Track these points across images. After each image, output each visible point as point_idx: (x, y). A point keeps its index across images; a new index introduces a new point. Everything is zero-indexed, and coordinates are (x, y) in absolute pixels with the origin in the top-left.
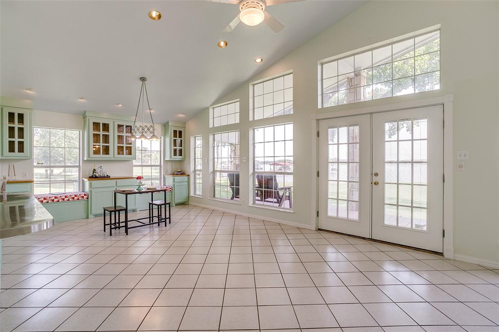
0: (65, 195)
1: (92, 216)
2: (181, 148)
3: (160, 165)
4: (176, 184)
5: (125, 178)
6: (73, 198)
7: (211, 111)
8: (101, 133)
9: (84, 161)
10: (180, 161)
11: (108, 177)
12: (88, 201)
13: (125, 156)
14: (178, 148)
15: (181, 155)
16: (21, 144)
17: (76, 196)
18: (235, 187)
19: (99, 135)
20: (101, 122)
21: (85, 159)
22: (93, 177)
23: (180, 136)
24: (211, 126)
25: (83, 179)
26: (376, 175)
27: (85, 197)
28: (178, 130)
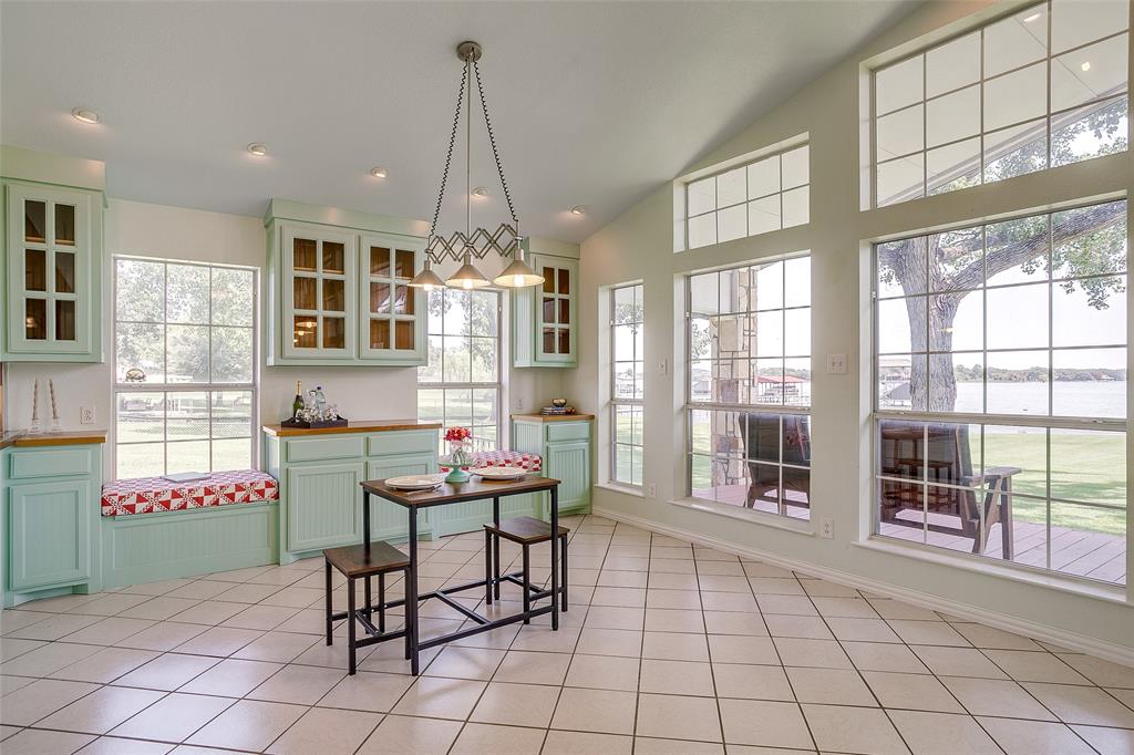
0: (207, 484)
1: (292, 559)
2: (565, 326)
3: (500, 383)
4: (553, 447)
5: (393, 428)
6: (231, 496)
7: (678, 193)
8: (321, 274)
9: (268, 370)
10: (562, 372)
11: (338, 425)
12: (278, 504)
13: (393, 354)
14: (557, 326)
15: (565, 349)
16: (65, 309)
17: (239, 488)
18: (781, 464)
19: (314, 281)
20: (321, 236)
21: (271, 361)
22: (295, 425)
23: (564, 288)
24: (678, 247)
25: (265, 429)
27: (269, 492)
28: (557, 265)
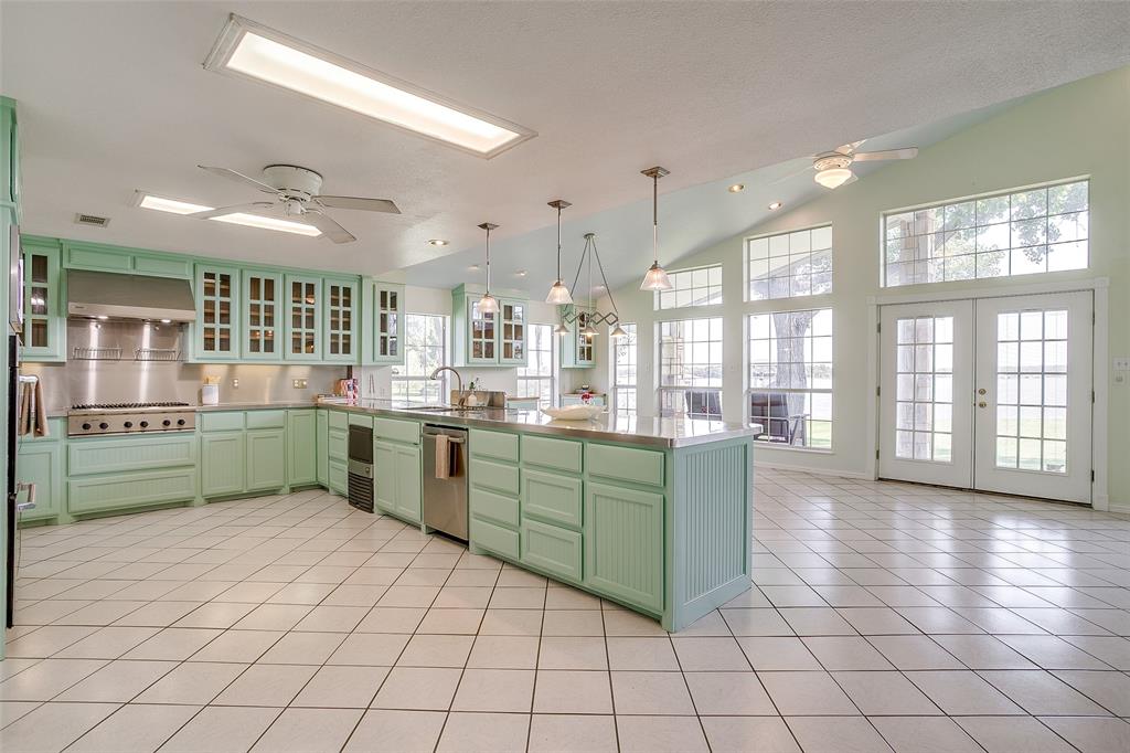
26: (983, 392)
